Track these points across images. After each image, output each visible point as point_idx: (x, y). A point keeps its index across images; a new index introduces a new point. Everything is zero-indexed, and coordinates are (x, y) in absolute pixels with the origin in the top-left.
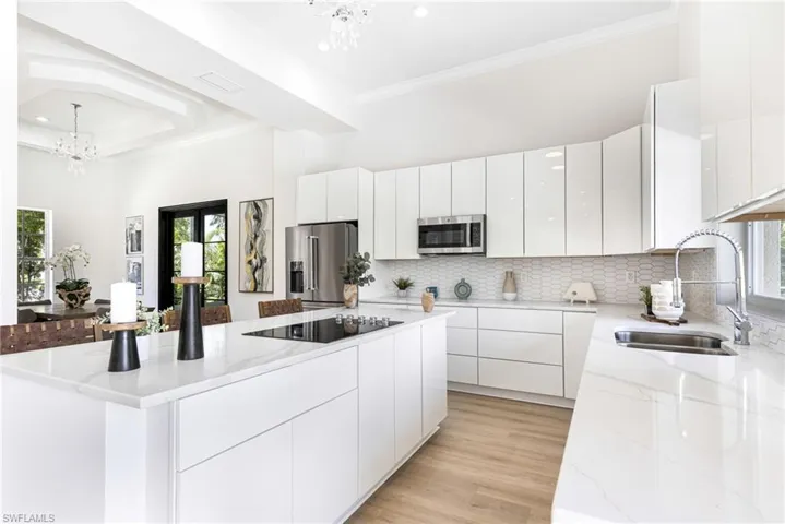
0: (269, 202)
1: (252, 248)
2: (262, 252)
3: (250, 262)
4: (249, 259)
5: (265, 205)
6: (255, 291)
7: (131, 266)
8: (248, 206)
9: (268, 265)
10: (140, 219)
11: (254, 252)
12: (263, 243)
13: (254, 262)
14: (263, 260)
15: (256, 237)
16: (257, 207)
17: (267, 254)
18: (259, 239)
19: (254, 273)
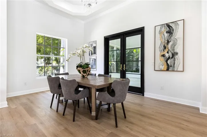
2: (174, 50)
3: (163, 56)
4: (163, 54)
5: (177, 24)
6: (168, 70)
7: (91, 60)
8: (161, 29)
10: (95, 42)
11: (167, 50)
12: (174, 45)
13: (167, 55)
14: (174, 55)
15: (168, 42)
16: (168, 26)
18: (170, 44)
19: (167, 61)
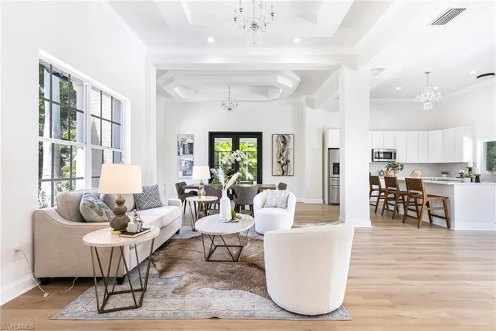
0: (292, 136)
1: (281, 155)
2: (287, 158)
3: (280, 162)
4: (279, 160)
5: (289, 137)
6: (283, 175)
8: (278, 138)
9: (291, 164)
10: (192, 137)
11: (282, 158)
12: (287, 154)
13: (282, 162)
14: (288, 162)
15: (283, 151)
16: (283, 137)
17: (290, 158)
18: (285, 152)
19: (282, 167)
